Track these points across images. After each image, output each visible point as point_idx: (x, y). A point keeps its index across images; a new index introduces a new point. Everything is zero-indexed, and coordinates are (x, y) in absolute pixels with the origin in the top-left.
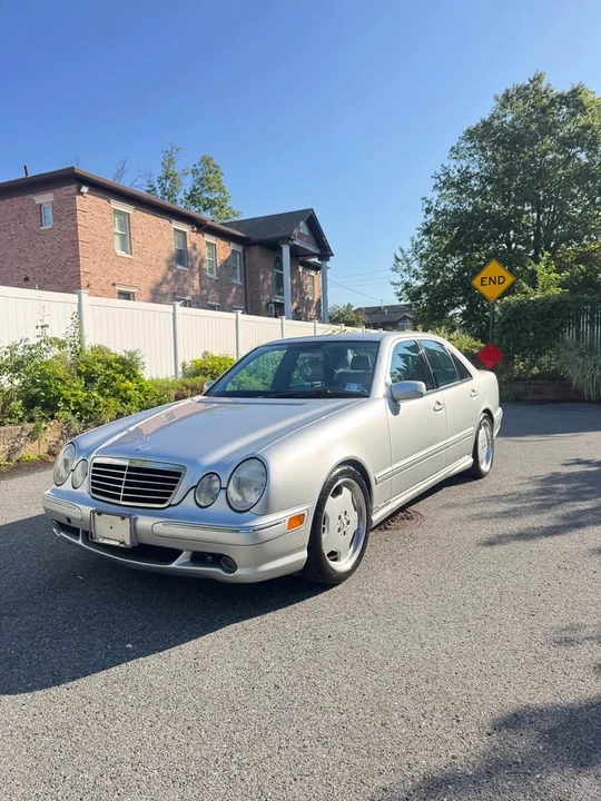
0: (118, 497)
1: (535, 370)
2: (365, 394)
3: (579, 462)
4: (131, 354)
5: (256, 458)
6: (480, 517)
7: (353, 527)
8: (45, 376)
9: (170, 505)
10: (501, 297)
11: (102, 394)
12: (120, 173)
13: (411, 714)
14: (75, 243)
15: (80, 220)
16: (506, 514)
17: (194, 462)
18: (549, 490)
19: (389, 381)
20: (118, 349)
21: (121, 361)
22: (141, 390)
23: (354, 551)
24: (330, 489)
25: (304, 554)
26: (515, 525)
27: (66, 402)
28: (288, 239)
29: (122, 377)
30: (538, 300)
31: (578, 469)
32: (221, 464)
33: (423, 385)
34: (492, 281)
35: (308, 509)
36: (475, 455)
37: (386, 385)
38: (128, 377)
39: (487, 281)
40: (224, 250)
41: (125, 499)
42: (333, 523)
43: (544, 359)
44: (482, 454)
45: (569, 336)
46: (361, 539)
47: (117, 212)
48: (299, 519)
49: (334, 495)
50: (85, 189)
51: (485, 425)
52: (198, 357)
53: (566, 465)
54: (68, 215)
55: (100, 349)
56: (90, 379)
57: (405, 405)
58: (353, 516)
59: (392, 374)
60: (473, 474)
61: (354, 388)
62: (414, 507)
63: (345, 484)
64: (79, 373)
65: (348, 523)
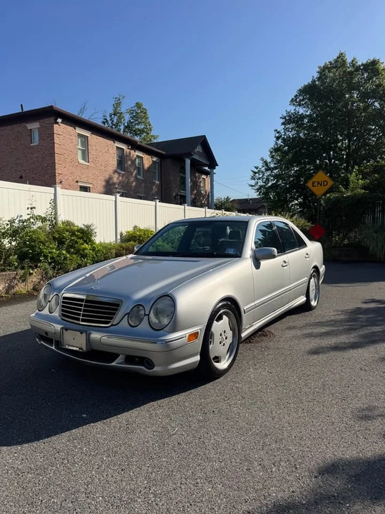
0: (78, 319)
1: (346, 242)
2: (238, 254)
3: (373, 301)
4: (88, 227)
5: (168, 296)
6: (310, 335)
7: (229, 341)
8: (32, 240)
9: (112, 325)
10: (325, 194)
11: (69, 252)
12: (82, 111)
13: (266, 463)
14: (52, 154)
15: (56, 140)
16: (327, 334)
17: (128, 298)
18: (355, 319)
19: (254, 247)
20: (79, 223)
21: (81, 231)
22: (93, 249)
23: (230, 357)
24: (215, 316)
25: (198, 358)
26: (333, 341)
27: (46, 257)
28: (189, 155)
29: (81, 241)
30: (349, 196)
31: (372, 305)
32: (145, 299)
33: (275, 250)
34: (320, 183)
35: (200, 329)
36: (308, 295)
37: (252, 250)
38: (85, 241)
39: (316, 184)
40: (148, 161)
41: (83, 320)
42: (217, 338)
43: (352, 235)
44: (312, 295)
45: (368, 219)
46: (234, 349)
47: (80, 135)
48: (195, 335)
49: (218, 320)
50: (59, 120)
51: (314, 276)
52: (131, 229)
53: (365, 303)
54: (48, 137)
55: (68, 223)
56: (61, 242)
57: (264, 263)
58: (230, 334)
59: (256, 243)
60: (306, 307)
61: (231, 251)
62: (268, 329)
63: (224, 313)
64: (54, 239)
65: (226, 338)
